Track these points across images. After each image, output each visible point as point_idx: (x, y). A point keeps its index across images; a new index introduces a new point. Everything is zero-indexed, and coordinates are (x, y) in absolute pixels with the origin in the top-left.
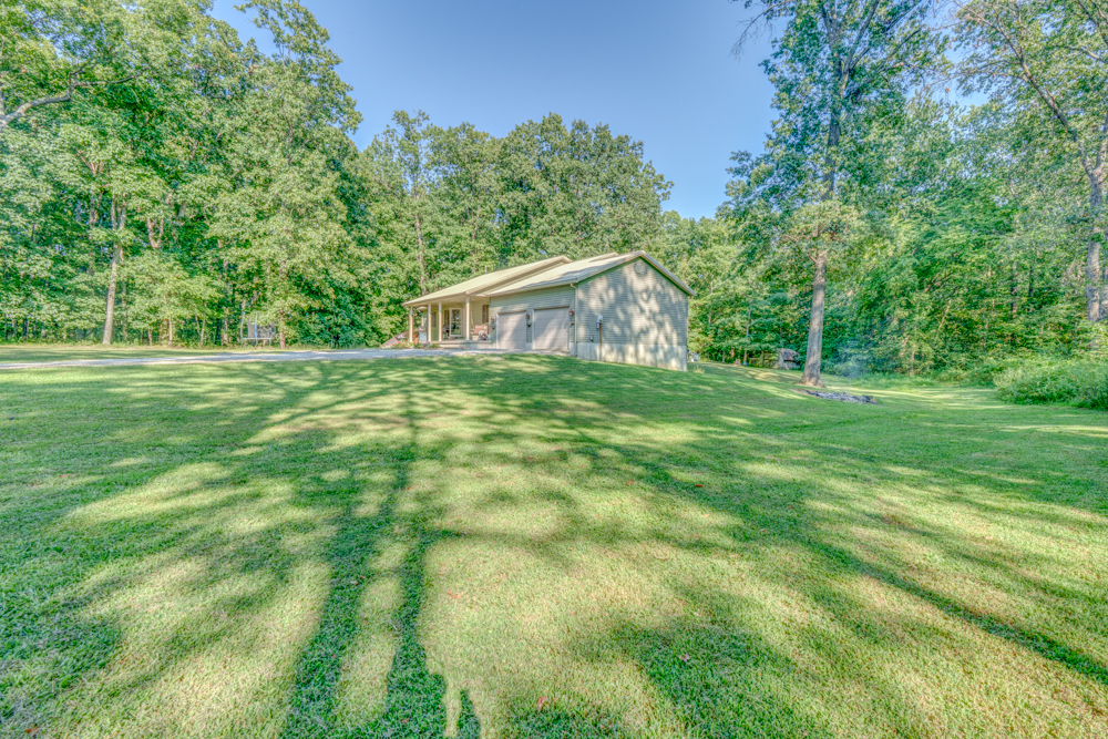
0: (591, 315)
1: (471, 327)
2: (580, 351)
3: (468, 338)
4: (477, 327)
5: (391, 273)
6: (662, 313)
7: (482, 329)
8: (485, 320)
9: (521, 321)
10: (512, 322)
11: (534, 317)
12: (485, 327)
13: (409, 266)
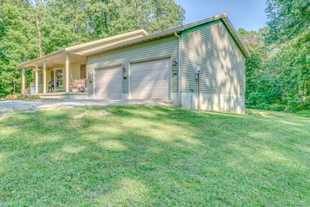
0: (190, 67)
1: (71, 81)
2: (183, 101)
3: (67, 90)
4: (76, 81)
5: (17, 50)
6: (232, 69)
7: (80, 83)
8: (83, 76)
9: (117, 74)
10: (107, 77)
11: (130, 71)
12: (83, 81)
13: (31, 46)
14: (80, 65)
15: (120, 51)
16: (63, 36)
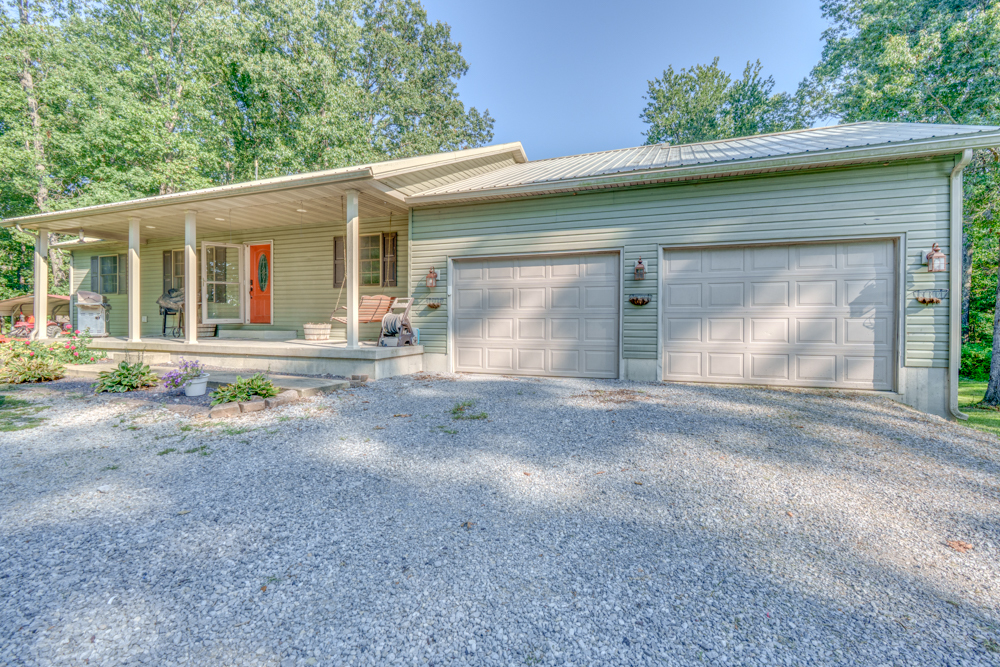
14: (332, 238)
15: (611, 201)
16: (137, 138)
